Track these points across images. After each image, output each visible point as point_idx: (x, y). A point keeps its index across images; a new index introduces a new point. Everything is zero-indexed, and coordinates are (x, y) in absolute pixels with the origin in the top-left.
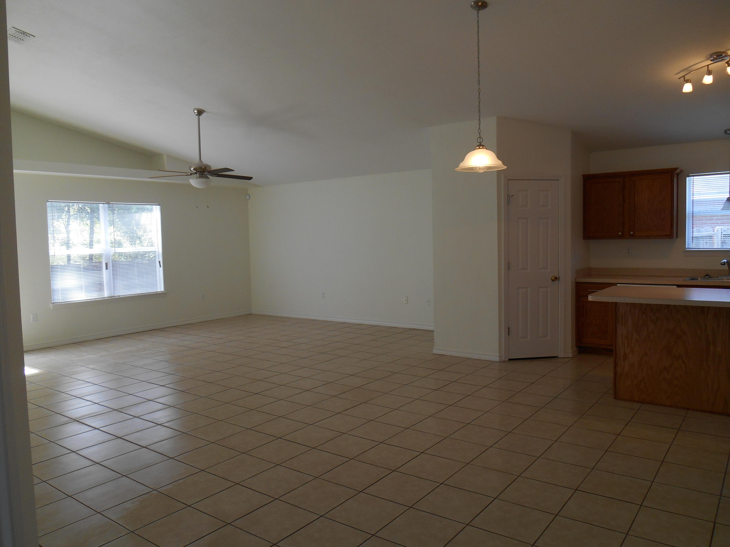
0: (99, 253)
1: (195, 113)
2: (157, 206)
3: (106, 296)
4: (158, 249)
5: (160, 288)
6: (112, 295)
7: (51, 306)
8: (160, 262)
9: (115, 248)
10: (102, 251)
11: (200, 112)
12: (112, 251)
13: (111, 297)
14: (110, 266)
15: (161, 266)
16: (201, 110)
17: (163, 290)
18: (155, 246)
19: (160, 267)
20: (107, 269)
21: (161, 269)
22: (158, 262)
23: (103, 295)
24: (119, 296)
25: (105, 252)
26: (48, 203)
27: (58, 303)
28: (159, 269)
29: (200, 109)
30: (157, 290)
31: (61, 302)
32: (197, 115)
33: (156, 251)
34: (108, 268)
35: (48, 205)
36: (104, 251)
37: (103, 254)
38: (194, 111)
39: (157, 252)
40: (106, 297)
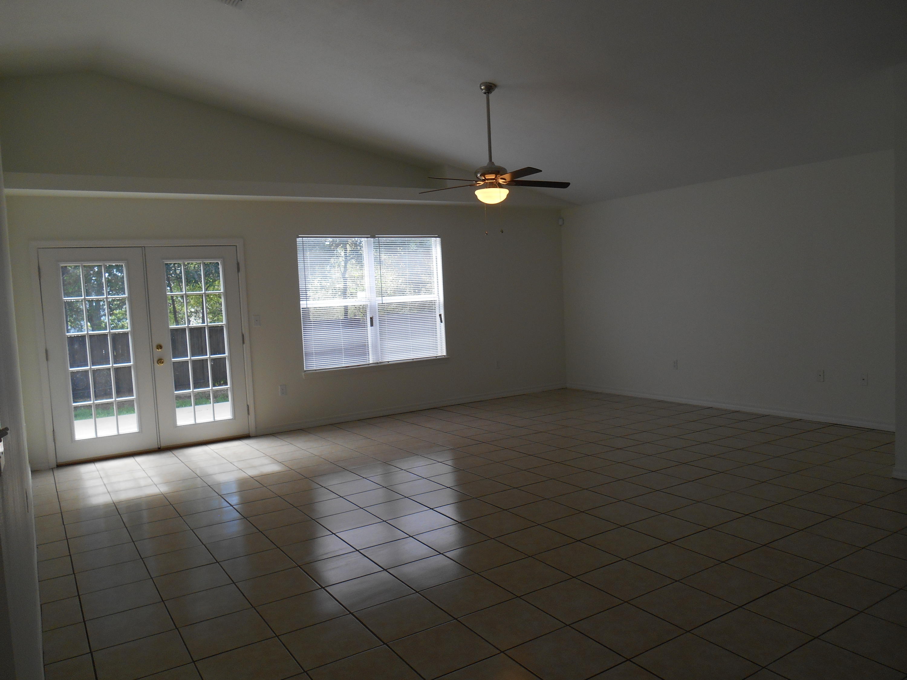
0: (362, 303)
1: (482, 90)
2: (437, 239)
3: (371, 362)
4: (438, 298)
5: (441, 351)
6: (379, 361)
7: (303, 375)
8: (440, 315)
9: (383, 297)
10: (366, 301)
11: (490, 88)
12: (379, 300)
13: (378, 364)
14: (376, 321)
15: (443, 321)
16: (491, 85)
17: (445, 354)
18: (434, 294)
19: (441, 322)
20: (372, 325)
21: (443, 325)
22: (439, 315)
23: (367, 361)
24: (388, 362)
25: (370, 302)
26: (298, 239)
27: (311, 372)
28: (440, 325)
29: (490, 83)
30: (437, 354)
31: (316, 370)
32: (485, 93)
33: (436, 301)
34: (374, 325)
35: (299, 241)
36: (368, 301)
37: (367, 305)
38: (481, 86)
39: (438, 302)
40: (371, 364)
